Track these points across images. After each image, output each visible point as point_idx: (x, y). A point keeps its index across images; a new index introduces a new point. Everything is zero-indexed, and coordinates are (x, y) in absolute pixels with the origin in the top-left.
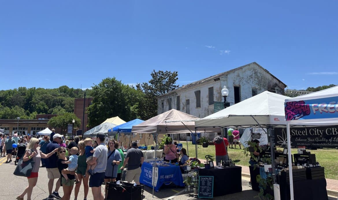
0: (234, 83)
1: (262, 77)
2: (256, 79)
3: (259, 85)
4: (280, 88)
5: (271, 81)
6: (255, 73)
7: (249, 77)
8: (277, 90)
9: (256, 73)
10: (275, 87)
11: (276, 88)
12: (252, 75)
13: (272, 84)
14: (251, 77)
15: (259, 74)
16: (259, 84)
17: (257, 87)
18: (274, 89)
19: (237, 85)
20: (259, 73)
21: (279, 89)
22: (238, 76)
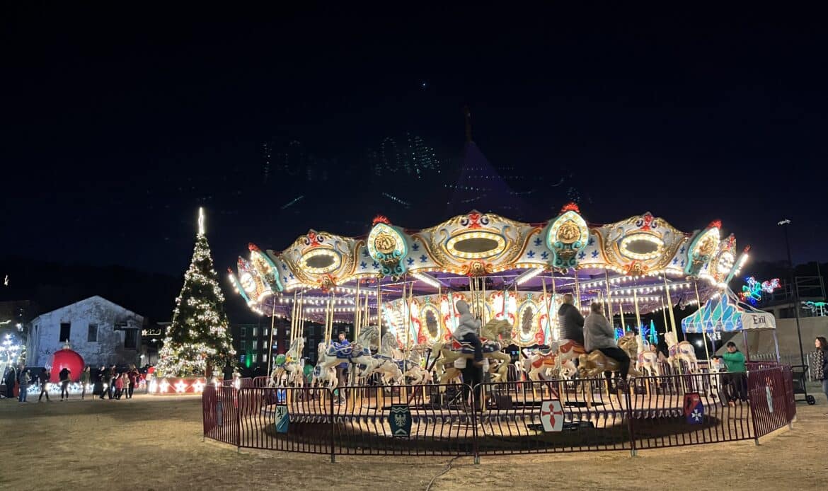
0: (61, 320)
1: (107, 311)
2: (97, 314)
5: (122, 314)
6: (96, 307)
7: (86, 312)
9: (98, 307)
10: (128, 319)
11: (128, 321)
12: (91, 309)
13: (122, 317)
14: (90, 311)
15: (102, 308)
16: (102, 317)
17: (97, 322)
19: (66, 321)
20: (105, 306)
21: (134, 322)
22: (70, 311)
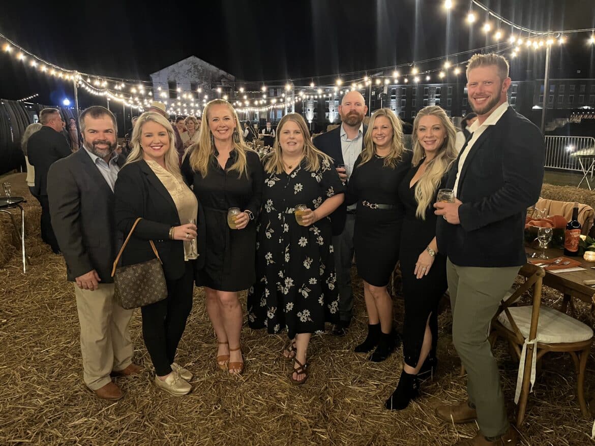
0: (168, 79)
1: (203, 70)
2: (196, 73)
3: (199, 78)
4: (228, 79)
5: (216, 73)
6: (194, 67)
7: (186, 72)
8: (224, 82)
9: (196, 67)
11: (222, 80)
12: (191, 69)
13: (217, 76)
14: (189, 71)
15: (200, 68)
17: (197, 81)
18: (220, 82)
19: (171, 79)
20: (201, 66)
21: (227, 81)
22: (174, 71)
